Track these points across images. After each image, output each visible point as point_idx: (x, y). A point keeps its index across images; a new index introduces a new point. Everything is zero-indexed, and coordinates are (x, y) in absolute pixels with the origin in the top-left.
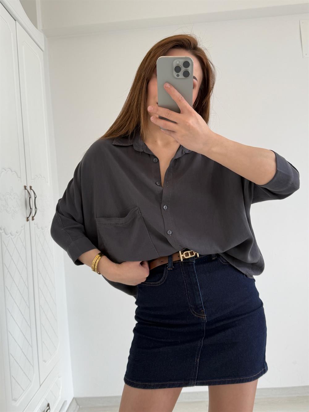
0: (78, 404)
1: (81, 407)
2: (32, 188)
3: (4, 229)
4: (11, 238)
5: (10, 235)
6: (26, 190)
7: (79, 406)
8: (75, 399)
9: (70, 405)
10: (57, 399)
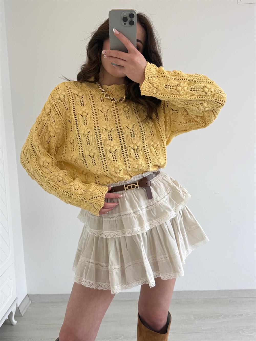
0: (30, 300)
1: (33, 302)
7: (31, 301)
8: (28, 295)
9: (23, 301)
10: (8, 297)
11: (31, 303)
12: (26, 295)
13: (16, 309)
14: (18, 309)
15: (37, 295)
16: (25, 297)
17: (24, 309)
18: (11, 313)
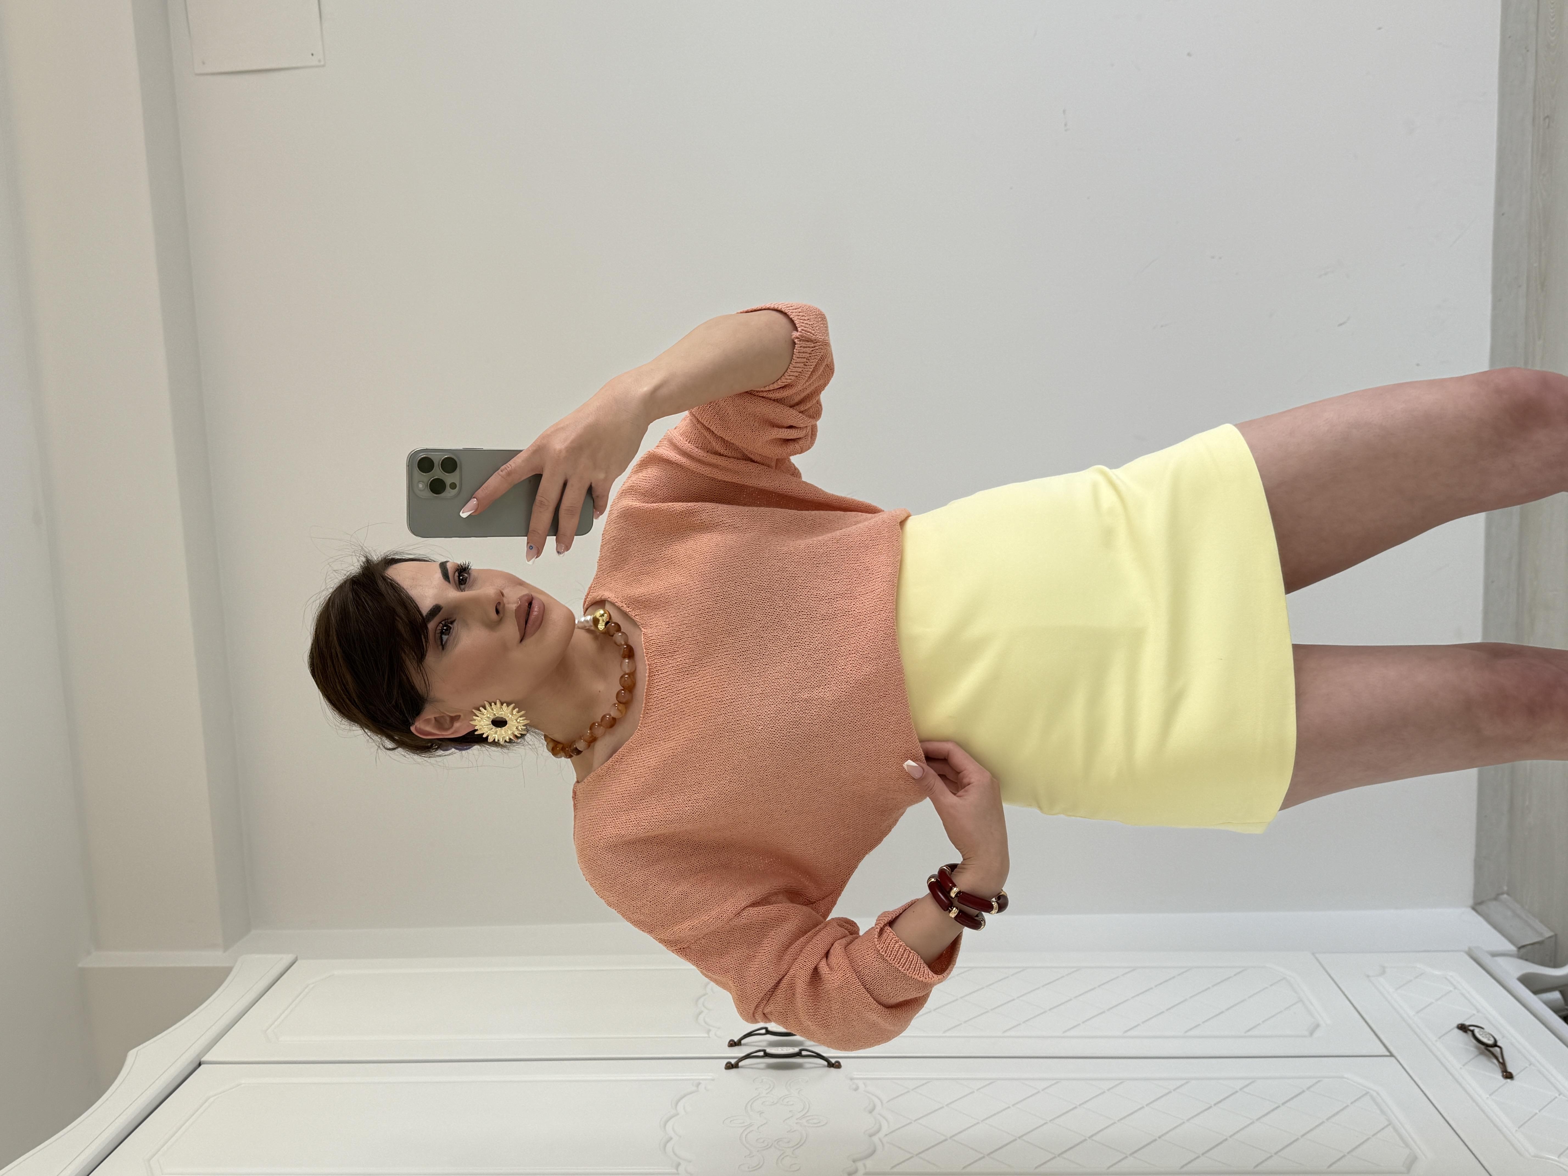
0: (1496, 899)
2: (736, 1040)
3: (854, 1161)
4: (886, 1135)
5: (875, 1139)
6: (740, 1064)
7: (1502, 894)
8: (1477, 907)
9: (1495, 927)
10: (1455, 988)
14: (1526, 952)
16: (1480, 919)
17: (1529, 924)
18: (1527, 980)
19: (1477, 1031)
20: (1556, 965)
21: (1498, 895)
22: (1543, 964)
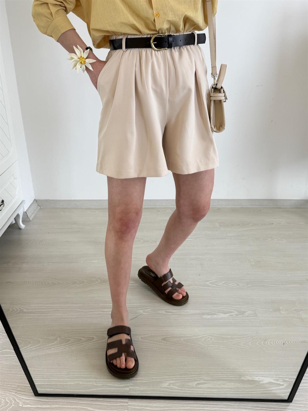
0: (38, 205)
1: (42, 208)
7: (40, 207)
8: (35, 201)
9: (30, 206)
10: (13, 198)
11: (40, 208)
12: (34, 200)
13: (23, 213)
14: (25, 213)
15: (47, 201)
16: (32, 202)
17: (32, 214)
18: (18, 215)
19: (3, 205)
20: (23, 221)
21: (39, 206)
22: (23, 218)
